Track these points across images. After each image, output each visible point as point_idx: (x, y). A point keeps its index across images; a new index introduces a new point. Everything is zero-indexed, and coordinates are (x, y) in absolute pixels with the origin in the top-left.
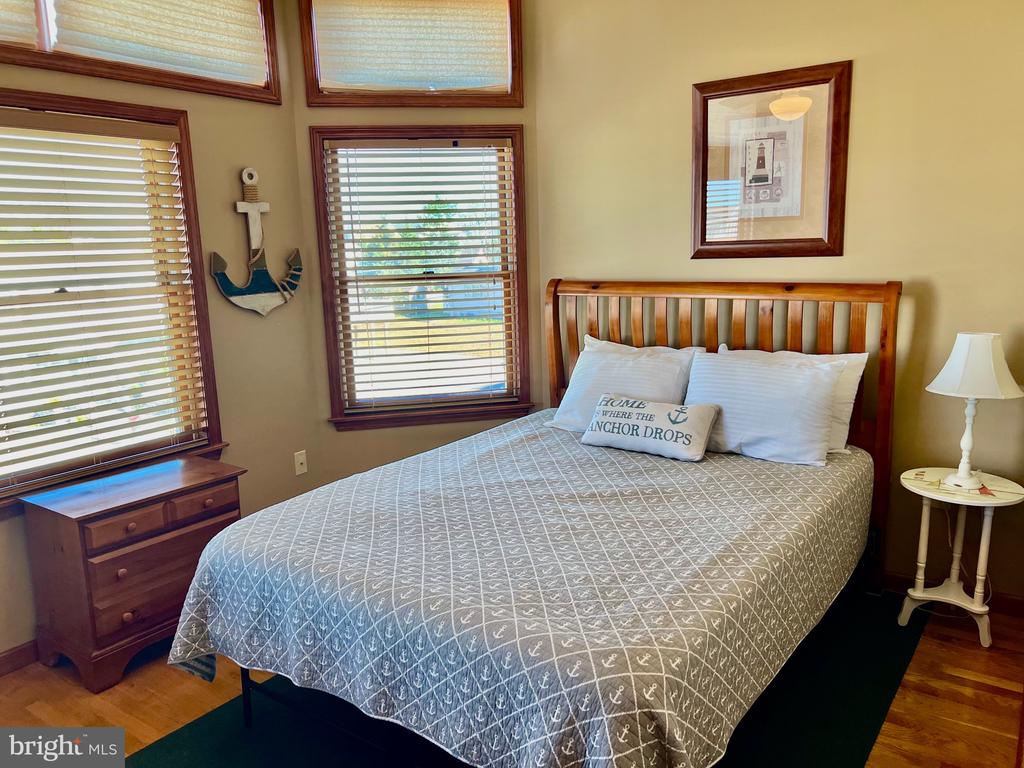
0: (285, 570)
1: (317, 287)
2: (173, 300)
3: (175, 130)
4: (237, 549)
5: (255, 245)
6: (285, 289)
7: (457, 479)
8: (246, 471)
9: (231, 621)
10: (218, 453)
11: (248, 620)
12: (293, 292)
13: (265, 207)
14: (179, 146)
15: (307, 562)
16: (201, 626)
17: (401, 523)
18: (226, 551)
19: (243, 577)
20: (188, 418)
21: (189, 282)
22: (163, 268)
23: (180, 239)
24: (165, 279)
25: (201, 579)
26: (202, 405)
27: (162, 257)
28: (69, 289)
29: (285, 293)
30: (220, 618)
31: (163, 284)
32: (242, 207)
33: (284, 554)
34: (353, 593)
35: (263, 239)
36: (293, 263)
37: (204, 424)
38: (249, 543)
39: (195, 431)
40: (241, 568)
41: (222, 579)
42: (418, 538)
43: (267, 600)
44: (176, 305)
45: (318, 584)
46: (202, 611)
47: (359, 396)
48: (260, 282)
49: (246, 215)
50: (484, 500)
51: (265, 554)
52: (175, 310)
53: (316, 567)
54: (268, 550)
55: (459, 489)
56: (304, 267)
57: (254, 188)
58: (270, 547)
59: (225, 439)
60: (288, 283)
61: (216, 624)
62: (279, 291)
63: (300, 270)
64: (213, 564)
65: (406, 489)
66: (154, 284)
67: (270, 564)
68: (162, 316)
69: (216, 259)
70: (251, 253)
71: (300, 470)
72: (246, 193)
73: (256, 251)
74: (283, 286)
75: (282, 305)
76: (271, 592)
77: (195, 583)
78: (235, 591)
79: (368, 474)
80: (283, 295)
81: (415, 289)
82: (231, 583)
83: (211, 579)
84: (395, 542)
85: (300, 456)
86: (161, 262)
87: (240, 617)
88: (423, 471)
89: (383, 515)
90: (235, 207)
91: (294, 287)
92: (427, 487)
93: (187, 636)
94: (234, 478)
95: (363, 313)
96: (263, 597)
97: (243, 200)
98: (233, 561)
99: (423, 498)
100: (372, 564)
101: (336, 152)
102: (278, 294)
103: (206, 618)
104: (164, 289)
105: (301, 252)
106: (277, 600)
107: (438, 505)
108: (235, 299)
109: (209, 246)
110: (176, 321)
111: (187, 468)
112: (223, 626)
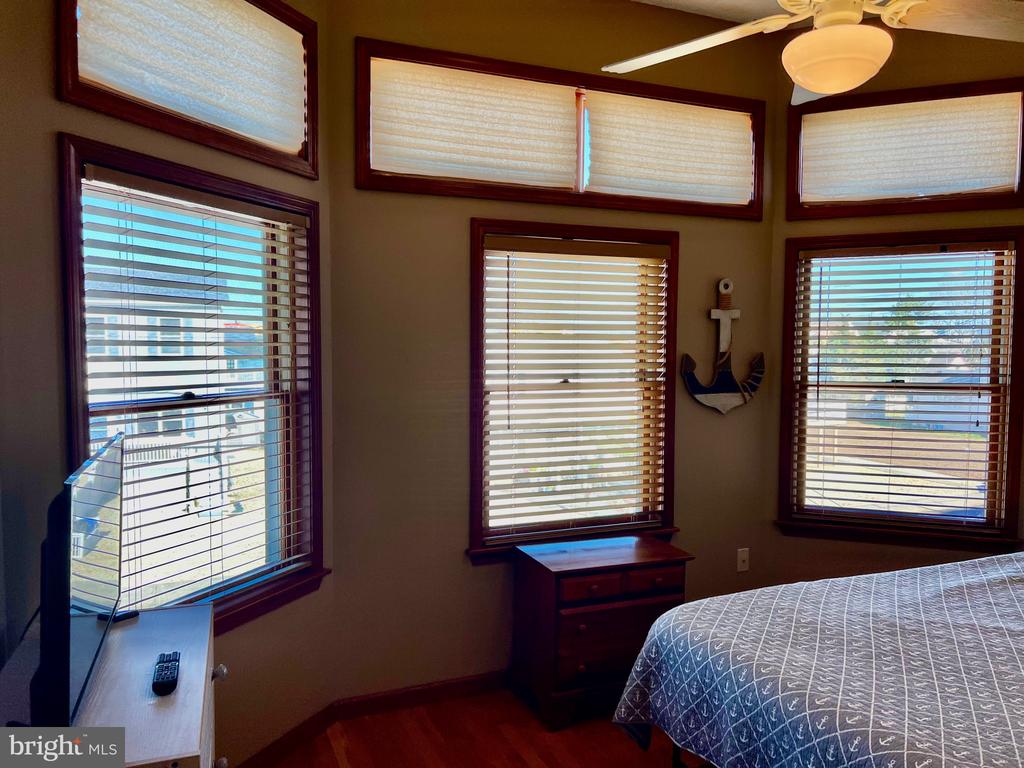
0: (727, 661)
1: (777, 390)
2: (647, 394)
3: (666, 249)
4: (683, 631)
5: (723, 347)
6: (746, 391)
7: (917, 611)
8: (693, 558)
9: (671, 697)
10: (668, 537)
11: (687, 701)
12: (753, 394)
13: (736, 314)
14: (668, 262)
15: (749, 659)
16: (644, 696)
17: (849, 643)
18: (674, 631)
19: (686, 658)
20: (646, 500)
21: (662, 379)
22: (642, 366)
23: (660, 342)
24: (642, 375)
25: (649, 651)
26: (660, 490)
27: (642, 357)
28: (571, 380)
29: (746, 394)
30: (661, 691)
31: (641, 380)
32: (716, 314)
33: (727, 646)
34: (794, 702)
35: (731, 343)
36: (757, 364)
37: (660, 508)
38: (695, 627)
39: (651, 513)
40: (686, 649)
41: (667, 655)
42: (868, 664)
43: (708, 686)
44: (649, 398)
45: (759, 683)
46: (646, 681)
47: (808, 502)
48: (723, 382)
49: (717, 322)
50: (951, 641)
51: (709, 641)
52: (647, 403)
53: (758, 666)
54: (713, 638)
55: (920, 622)
56: (766, 370)
57: (728, 297)
58: (715, 636)
59: (677, 524)
60: (749, 384)
61: (657, 697)
62: (740, 391)
63: (762, 373)
64: (661, 638)
65: (855, 608)
66: (634, 380)
67: (713, 651)
68: (636, 408)
69: (687, 359)
70: (718, 355)
71: (742, 567)
72: (721, 302)
73: (724, 353)
74: (744, 387)
75: (741, 406)
76: (712, 679)
77: (643, 652)
78: (678, 670)
79: (815, 584)
80: (744, 396)
81: (869, 397)
82: (676, 662)
83: (657, 652)
84: (842, 662)
85: (743, 553)
86: (641, 361)
87: (680, 696)
88: (876, 593)
89: (829, 630)
90: (709, 314)
91: (754, 389)
92: (880, 611)
93: (631, 701)
94: (682, 563)
95: (822, 418)
96: (704, 682)
97: (717, 307)
98: (679, 640)
99: (874, 622)
100: (815, 678)
101: (809, 262)
102: (739, 394)
103: (649, 689)
104: (641, 384)
105: (765, 357)
106: (716, 689)
107: (894, 634)
108: (699, 397)
109: (682, 348)
110: (647, 413)
111: (639, 546)
112: (663, 700)
